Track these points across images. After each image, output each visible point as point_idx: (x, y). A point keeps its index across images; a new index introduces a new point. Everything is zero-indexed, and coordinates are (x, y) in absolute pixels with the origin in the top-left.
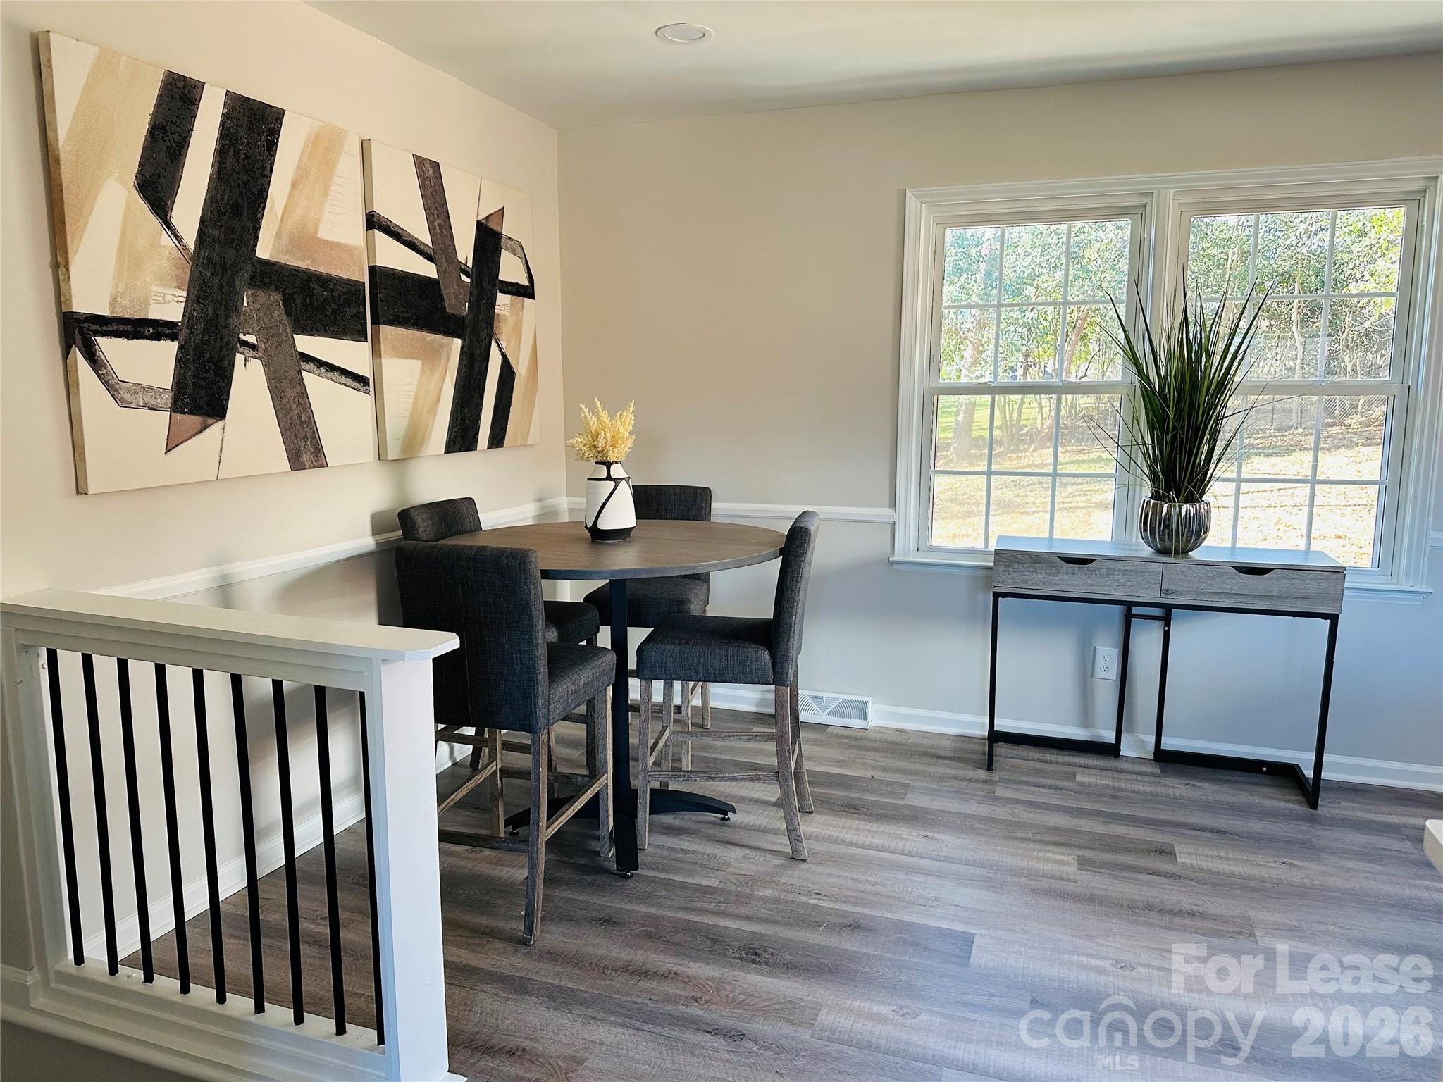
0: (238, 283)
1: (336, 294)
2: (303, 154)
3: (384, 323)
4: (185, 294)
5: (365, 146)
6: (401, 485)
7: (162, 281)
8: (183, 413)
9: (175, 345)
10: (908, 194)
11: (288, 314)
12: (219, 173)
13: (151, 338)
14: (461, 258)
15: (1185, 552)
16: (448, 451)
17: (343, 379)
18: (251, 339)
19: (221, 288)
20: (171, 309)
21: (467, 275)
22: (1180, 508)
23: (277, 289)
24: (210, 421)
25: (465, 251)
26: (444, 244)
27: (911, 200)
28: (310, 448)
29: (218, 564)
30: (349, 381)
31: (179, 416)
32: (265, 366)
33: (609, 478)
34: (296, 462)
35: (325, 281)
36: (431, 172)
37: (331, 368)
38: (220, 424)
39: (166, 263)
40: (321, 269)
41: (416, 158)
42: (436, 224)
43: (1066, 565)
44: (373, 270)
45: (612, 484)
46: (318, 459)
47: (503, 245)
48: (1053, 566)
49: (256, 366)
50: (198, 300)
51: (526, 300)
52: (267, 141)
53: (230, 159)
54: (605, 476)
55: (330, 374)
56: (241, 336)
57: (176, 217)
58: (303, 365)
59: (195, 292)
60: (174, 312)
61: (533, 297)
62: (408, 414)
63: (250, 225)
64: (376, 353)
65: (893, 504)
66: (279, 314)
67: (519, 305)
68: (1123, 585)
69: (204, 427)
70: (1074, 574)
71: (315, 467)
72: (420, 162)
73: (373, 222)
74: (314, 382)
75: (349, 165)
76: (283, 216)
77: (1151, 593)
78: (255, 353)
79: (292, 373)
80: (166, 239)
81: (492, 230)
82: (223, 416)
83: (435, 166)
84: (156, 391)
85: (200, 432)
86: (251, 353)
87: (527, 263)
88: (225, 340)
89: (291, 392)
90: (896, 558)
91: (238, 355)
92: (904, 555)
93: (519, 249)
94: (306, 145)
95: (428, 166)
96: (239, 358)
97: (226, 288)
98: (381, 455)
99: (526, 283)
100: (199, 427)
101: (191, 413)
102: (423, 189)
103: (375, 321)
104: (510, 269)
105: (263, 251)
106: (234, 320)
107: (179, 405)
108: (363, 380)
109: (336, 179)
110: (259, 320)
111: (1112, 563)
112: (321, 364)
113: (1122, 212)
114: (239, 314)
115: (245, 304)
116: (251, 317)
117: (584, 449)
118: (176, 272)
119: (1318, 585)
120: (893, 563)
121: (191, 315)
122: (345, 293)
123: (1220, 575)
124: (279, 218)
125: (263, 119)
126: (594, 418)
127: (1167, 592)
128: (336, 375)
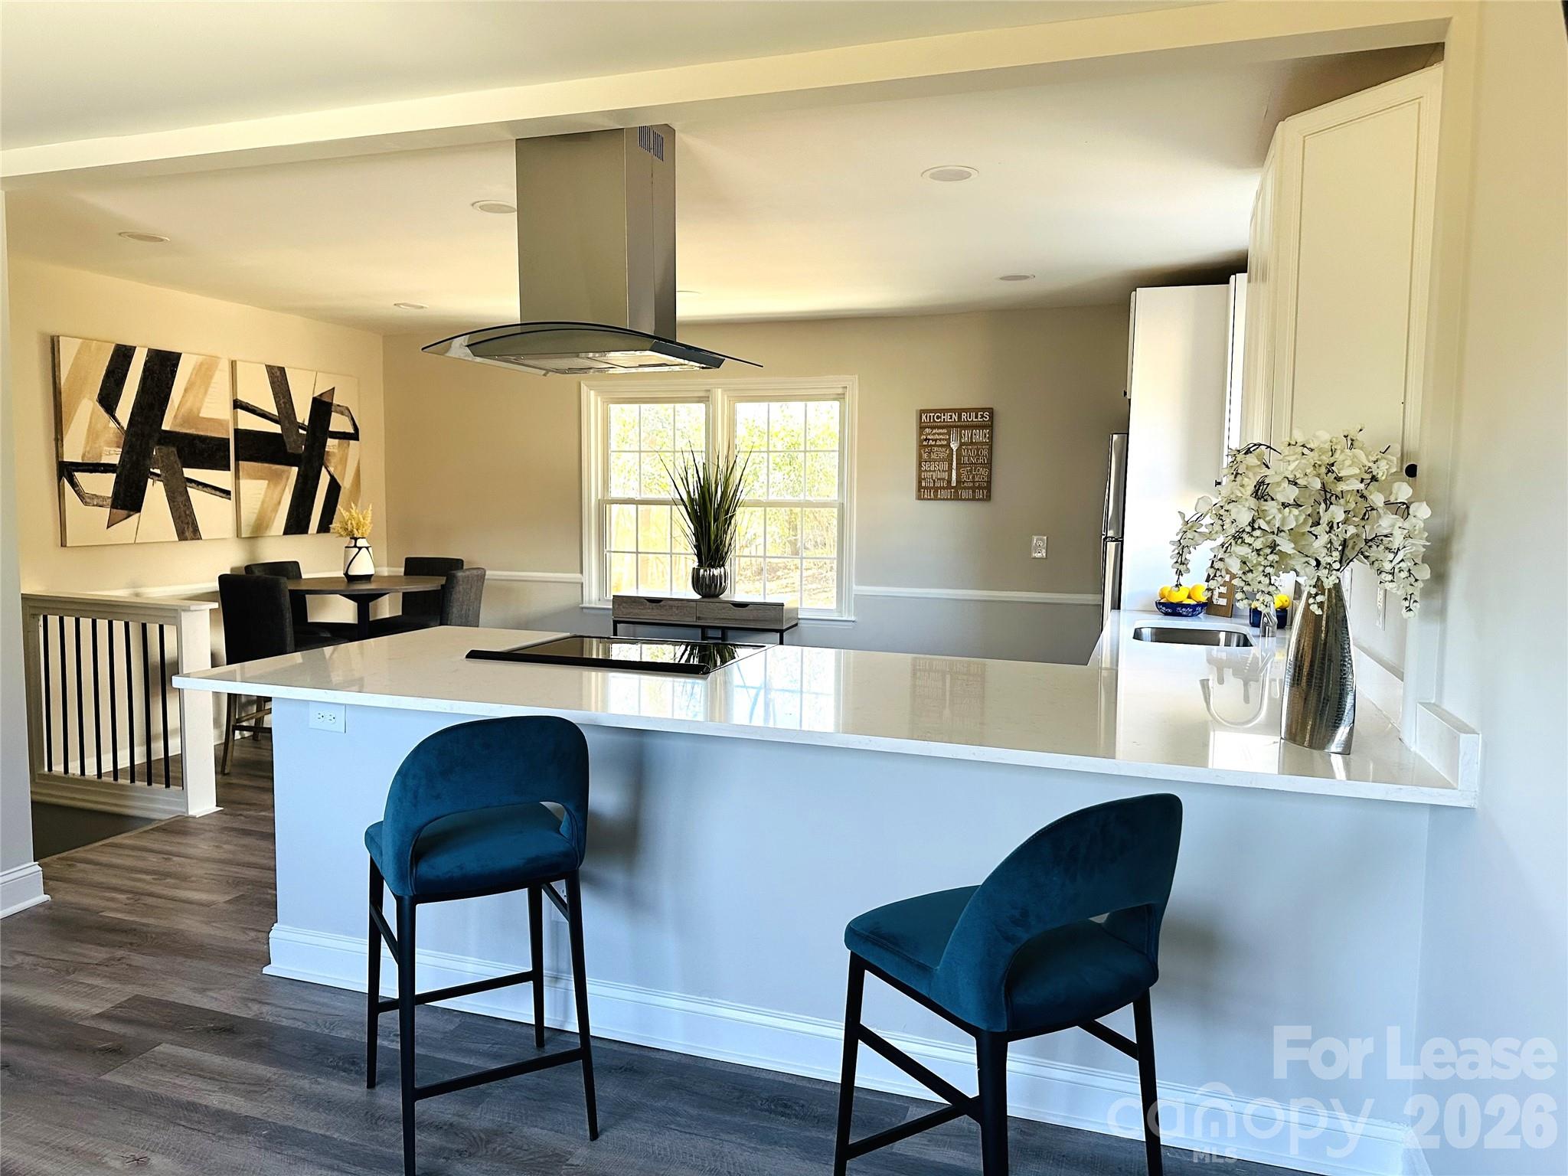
0: (151, 443)
1: (210, 446)
2: (192, 374)
3: (243, 460)
4: (121, 450)
5: (233, 365)
6: (252, 552)
7: (109, 445)
8: (117, 508)
9: (115, 475)
10: (582, 384)
11: (180, 457)
12: (142, 389)
13: (102, 472)
14: (299, 420)
15: (717, 596)
16: (285, 533)
17: (213, 492)
18: (158, 471)
19: (141, 445)
20: (113, 457)
21: (304, 429)
22: (710, 571)
23: (174, 445)
24: (132, 513)
25: (303, 414)
26: (287, 413)
27: (584, 388)
28: (191, 529)
29: (134, 587)
30: (218, 493)
31: (115, 510)
32: (165, 485)
33: (355, 546)
34: (182, 536)
35: (203, 439)
36: (278, 373)
37: (206, 485)
38: (138, 515)
39: (111, 436)
40: (201, 433)
41: (268, 367)
42: (281, 402)
43: (648, 603)
44: (237, 431)
45: (357, 550)
46: (196, 534)
47: (333, 410)
48: (642, 603)
49: (160, 485)
50: (128, 452)
51: (352, 442)
52: (171, 370)
53: (149, 381)
54: (353, 545)
55: (205, 489)
56: (151, 470)
57: (118, 414)
58: (188, 484)
59: (127, 448)
60: (115, 460)
61: (358, 440)
62: (257, 511)
63: (159, 413)
64: (237, 477)
65: (582, 572)
66: (174, 458)
67: (345, 445)
68: (677, 615)
69: (129, 516)
70: (653, 609)
71: (193, 539)
72: (270, 369)
73: (238, 405)
74: (192, 492)
75: (222, 377)
76: (178, 407)
77: (691, 619)
78: (159, 479)
79: (181, 489)
80: (112, 425)
81: (325, 402)
82: (138, 509)
83: (282, 370)
84: (104, 498)
85: (126, 518)
86: (157, 478)
87: (353, 419)
88: (142, 472)
89: (180, 499)
90: (584, 605)
91: (149, 480)
92: (589, 603)
93: (346, 412)
94: (194, 369)
95: (276, 370)
96: (150, 481)
97: (143, 447)
98: (238, 534)
99: (352, 431)
100: (125, 516)
101: (121, 509)
102: (272, 383)
103: (237, 459)
104: (338, 423)
105: (166, 426)
106: (148, 462)
107: (114, 506)
108: (227, 493)
109: (212, 385)
110: (162, 462)
111: (671, 602)
112: (198, 483)
113: (700, 400)
114: (150, 458)
115: (154, 453)
116: (158, 460)
117: (340, 530)
118: (116, 440)
119: (771, 614)
120: (582, 608)
121: (124, 461)
122: (215, 445)
123: (724, 608)
124: (176, 407)
125: (169, 360)
126: (347, 513)
127: (699, 618)
128: (209, 489)
